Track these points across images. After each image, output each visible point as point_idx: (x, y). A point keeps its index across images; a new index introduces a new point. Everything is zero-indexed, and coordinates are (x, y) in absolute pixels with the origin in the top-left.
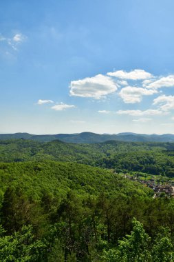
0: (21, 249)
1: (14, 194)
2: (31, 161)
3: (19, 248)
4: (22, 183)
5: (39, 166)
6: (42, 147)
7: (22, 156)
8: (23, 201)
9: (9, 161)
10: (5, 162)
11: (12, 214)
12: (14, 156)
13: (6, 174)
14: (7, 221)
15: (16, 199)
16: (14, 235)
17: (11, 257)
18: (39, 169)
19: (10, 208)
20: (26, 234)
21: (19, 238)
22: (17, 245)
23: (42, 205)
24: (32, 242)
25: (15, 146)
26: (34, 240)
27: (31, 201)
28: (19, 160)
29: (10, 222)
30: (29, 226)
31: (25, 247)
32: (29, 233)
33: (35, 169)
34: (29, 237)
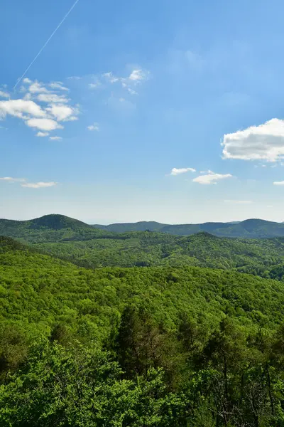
0: (146, 402)
1: (136, 318)
2: (161, 267)
3: (143, 401)
4: (147, 301)
5: (174, 275)
6: (179, 243)
7: (148, 257)
8: (149, 328)
9: (128, 266)
10: (122, 266)
11: (133, 347)
12: (136, 258)
13: (124, 285)
14: (125, 357)
15: (138, 324)
16: (136, 380)
17: (132, 413)
18: (175, 280)
19: (130, 338)
20: (154, 382)
21: (143, 385)
22: (141, 396)
23: (179, 338)
24: (163, 396)
25: (136, 242)
26: (167, 392)
27: (162, 330)
28: (143, 264)
29: (129, 358)
30: (159, 369)
31: (151, 401)
32: (158, 380)
33: (168, 279)
34: (158, 387)
